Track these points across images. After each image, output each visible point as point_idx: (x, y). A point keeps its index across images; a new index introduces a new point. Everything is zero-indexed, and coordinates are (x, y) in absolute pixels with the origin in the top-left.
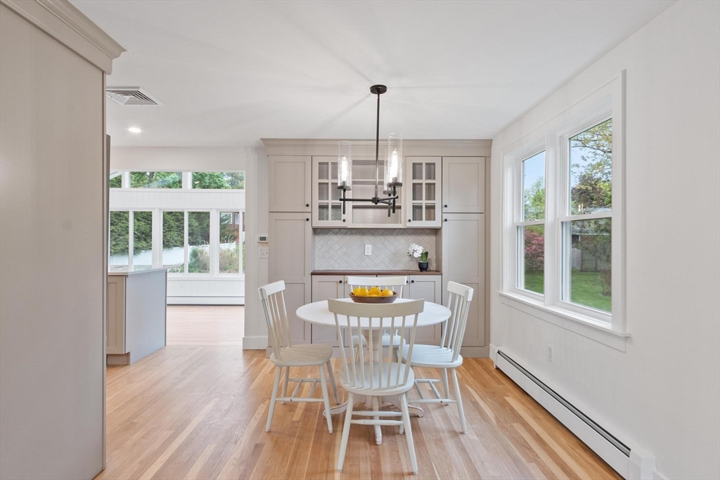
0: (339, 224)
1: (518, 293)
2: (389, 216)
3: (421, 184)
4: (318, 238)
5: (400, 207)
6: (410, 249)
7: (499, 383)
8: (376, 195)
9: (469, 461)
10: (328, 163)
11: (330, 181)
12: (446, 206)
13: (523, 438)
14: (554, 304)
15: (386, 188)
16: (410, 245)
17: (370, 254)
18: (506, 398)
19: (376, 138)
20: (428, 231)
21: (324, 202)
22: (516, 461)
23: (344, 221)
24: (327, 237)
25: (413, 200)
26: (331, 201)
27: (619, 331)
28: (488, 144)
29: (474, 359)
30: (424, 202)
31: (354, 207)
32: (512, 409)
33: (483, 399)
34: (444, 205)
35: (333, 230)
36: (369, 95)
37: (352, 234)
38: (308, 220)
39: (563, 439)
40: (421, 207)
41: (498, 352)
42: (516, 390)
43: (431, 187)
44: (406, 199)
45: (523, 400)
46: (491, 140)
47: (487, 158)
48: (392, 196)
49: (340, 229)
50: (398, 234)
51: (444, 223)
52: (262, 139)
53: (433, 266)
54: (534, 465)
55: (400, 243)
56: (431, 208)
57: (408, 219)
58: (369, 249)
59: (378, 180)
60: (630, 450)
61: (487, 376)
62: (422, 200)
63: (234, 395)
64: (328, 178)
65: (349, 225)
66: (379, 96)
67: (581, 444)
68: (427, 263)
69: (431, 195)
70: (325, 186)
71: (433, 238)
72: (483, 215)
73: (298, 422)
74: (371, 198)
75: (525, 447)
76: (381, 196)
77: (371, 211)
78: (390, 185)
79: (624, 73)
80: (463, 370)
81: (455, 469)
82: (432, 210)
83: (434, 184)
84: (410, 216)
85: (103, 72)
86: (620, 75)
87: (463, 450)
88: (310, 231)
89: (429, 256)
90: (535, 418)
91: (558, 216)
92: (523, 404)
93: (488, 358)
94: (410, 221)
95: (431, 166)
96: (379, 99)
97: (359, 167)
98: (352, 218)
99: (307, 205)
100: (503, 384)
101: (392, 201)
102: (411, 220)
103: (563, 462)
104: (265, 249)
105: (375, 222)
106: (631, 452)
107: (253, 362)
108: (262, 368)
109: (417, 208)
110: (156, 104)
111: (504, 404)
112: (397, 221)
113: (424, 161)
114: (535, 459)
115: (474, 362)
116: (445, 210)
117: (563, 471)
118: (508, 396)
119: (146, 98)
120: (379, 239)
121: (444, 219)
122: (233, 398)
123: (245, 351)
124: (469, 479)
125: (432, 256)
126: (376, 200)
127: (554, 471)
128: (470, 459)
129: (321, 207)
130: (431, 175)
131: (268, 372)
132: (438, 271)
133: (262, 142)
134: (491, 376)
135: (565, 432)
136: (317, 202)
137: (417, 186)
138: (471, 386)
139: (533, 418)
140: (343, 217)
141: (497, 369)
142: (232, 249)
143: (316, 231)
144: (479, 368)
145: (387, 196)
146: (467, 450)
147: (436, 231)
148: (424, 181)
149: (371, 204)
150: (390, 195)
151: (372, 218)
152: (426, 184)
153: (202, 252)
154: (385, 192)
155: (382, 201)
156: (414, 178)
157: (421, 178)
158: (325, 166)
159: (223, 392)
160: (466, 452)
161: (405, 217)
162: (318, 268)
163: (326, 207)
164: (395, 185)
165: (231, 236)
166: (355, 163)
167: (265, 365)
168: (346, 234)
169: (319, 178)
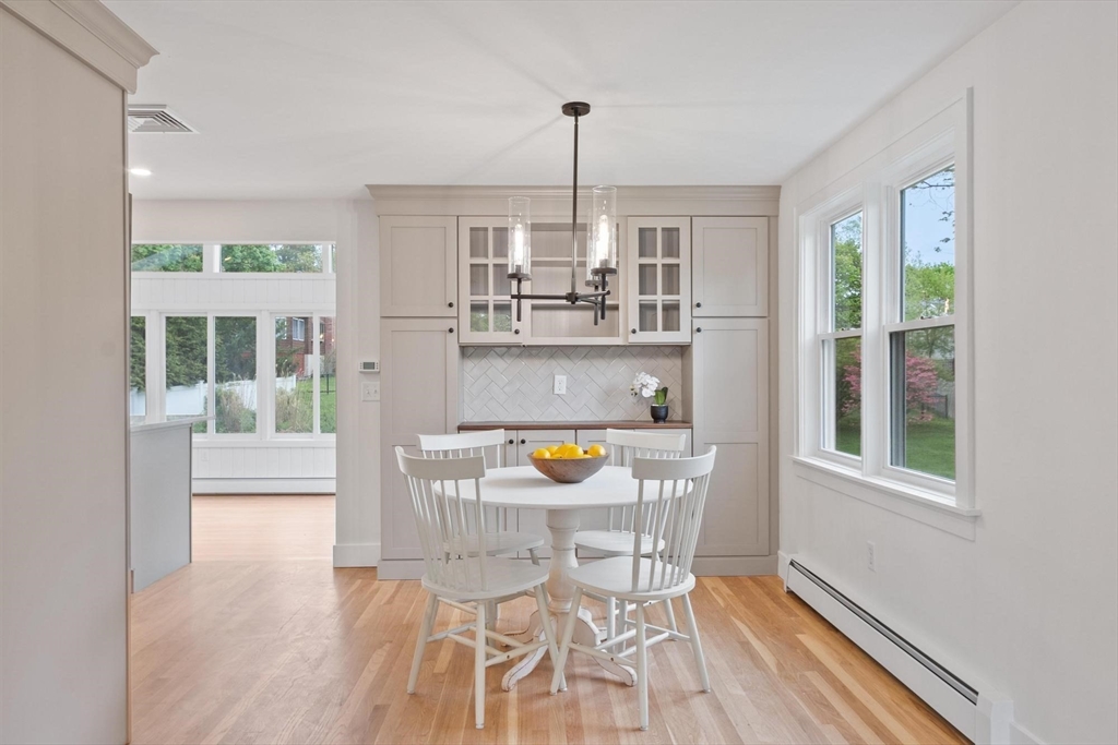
0: (506, 338)
1: (827, 459)
2: (596, 323)
3: (655, 265)
4: (469, 364)
5: (615, 308)
6: (635, 382)
7: (790, 613)
8: (573, 288)
9: (727, 725)
10: (486, 229)
11: (491, 261)
12: (698, 305)
13: (819, 692)
14: (878, 473)
15: (590, 277)
16: (635, 376)
17: (564, 392)
18: (800, 636)
19: (572, 184)
20: (668, 351)
21: (480, 299)
22: (803, 723)
23: (517, 332)
24: (484, 363)
25: (640, 294)
26: (492, 298)
27: (965, 508)
28: (773, 193)
29: (750, 578)
30: (660, 298)
31: (534, 308)
32: (807, 653)
33: (759, 639)
34: (695, 303)
35: (497, 349)
36: (558, 118)
37: (530, 356)
38: (451, 331)
39: (886, 691)
40: (654, 307)
41: (792, 564)
42: (819, 624)
43: (672, 272)
44: (627, 294)
45: (827, 639)
46: (779, 187)
47: (772, 219)
48: (600, 291)
49: (509, 347)
50: (613, 356)
51: (696, 335)
52: (370, 187)
53: (677, 413)
54: (832, 727)
55: (616, 372)
56: (671, 309)
57: (630, 329)
58: (561, 383)
59: (576, 259)
60: (977, 693)
61: (770, 604)
62: (656, 294)
63: (327, 638)
64: (486, 256)
65: (526, 339)
66: (576, 121)
67: (913, 698)
68: (667, 408)
69: (672, 285)
70: (482, 269)
71: (678, 362)
72: (766, 320)
73: (443, 675)
74: (564, 294)
75: (821, 704)
76: (581, 290)
77: (564, 315)
78: (596, 272)
79: (971, 92)
80: (728, 595)
81: (703, 734)
82: (675, 313)
83: (678, 265)
84: (635, 323)
85: (123, 91)
86: (964, 94)
87: (719, 709)
88: (455, 351)
89: (670, 395)
90: (844, 663)
91: (884, 323)
92: (827, 643)
93: (775, 576)
94: (634, 331)
95: (671, 234)
96: (576, 126)
97: (543, 234)
98: (531, 327)
99: (451, 305)
100: (797, 616)
101: (600, 298)
102: (638, 330)
103: (880, 723)
104: (374, 385)
105: (572, 334)
106: (979, 697)
107: (354, 587)
108: (371, 598)
109: (646, 309)
110: (189, 130)
111: (796, 646)
112: (613, 332)
113: (659, 224)
114: (834, 718)
115: (750, 583)
116: (697, 312)
117: (877, 733)
118: (802, 633)
119: (173, 121)
120: (581, 367)
121: (695, 328)
122: (326, 642)
123: (338, 570)
124: (723, 743)
125: (675, 394)
126: (572, 298)
127: (862, 735)
128: (729, 721)
129: (475, 308)
130: (672, 249)
131: (383, 602)
132: (686, 422)
133: (368, 191)
134: (777, 603)
135: (891, 683)
136: (467, 299)
137: (648, 269)
138: (741, 619)
139: (841, 664)
140: (515, 325)
141: (791, 593)
142: (288, 390)
143: (466, 351)
144: (757, 592)
145: (591, 290)
146: (726, 709)
147: (683, 350)
148: (660, 261)
149: (564, 302)
150: (597, 288)
151: (565, 326)
152: (663, 265)
153: (229, 396)
154: (588, 283)
155: (585, 298)
156: (642, 254)
157: (655, 256)
158: (481, 233)
159: (307, 634)
160: (724, 712)
161: (627, 326)
162: (470, 417)
163: (484, 308)
164: (604, 272)
165: (288, 365)
166: (535, 228)
167: (377, 591)
168: (519, 356)
169: (472, 256)
